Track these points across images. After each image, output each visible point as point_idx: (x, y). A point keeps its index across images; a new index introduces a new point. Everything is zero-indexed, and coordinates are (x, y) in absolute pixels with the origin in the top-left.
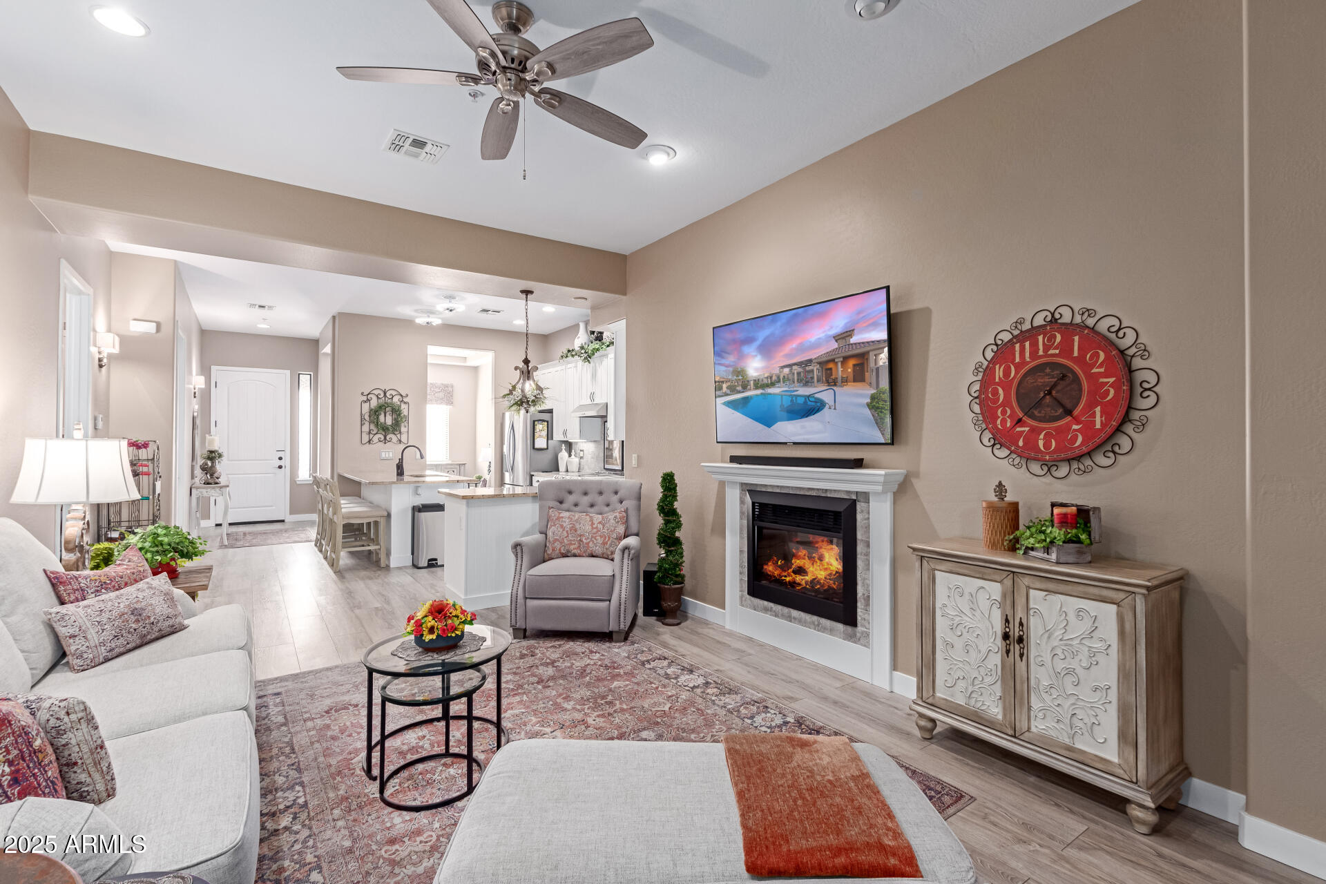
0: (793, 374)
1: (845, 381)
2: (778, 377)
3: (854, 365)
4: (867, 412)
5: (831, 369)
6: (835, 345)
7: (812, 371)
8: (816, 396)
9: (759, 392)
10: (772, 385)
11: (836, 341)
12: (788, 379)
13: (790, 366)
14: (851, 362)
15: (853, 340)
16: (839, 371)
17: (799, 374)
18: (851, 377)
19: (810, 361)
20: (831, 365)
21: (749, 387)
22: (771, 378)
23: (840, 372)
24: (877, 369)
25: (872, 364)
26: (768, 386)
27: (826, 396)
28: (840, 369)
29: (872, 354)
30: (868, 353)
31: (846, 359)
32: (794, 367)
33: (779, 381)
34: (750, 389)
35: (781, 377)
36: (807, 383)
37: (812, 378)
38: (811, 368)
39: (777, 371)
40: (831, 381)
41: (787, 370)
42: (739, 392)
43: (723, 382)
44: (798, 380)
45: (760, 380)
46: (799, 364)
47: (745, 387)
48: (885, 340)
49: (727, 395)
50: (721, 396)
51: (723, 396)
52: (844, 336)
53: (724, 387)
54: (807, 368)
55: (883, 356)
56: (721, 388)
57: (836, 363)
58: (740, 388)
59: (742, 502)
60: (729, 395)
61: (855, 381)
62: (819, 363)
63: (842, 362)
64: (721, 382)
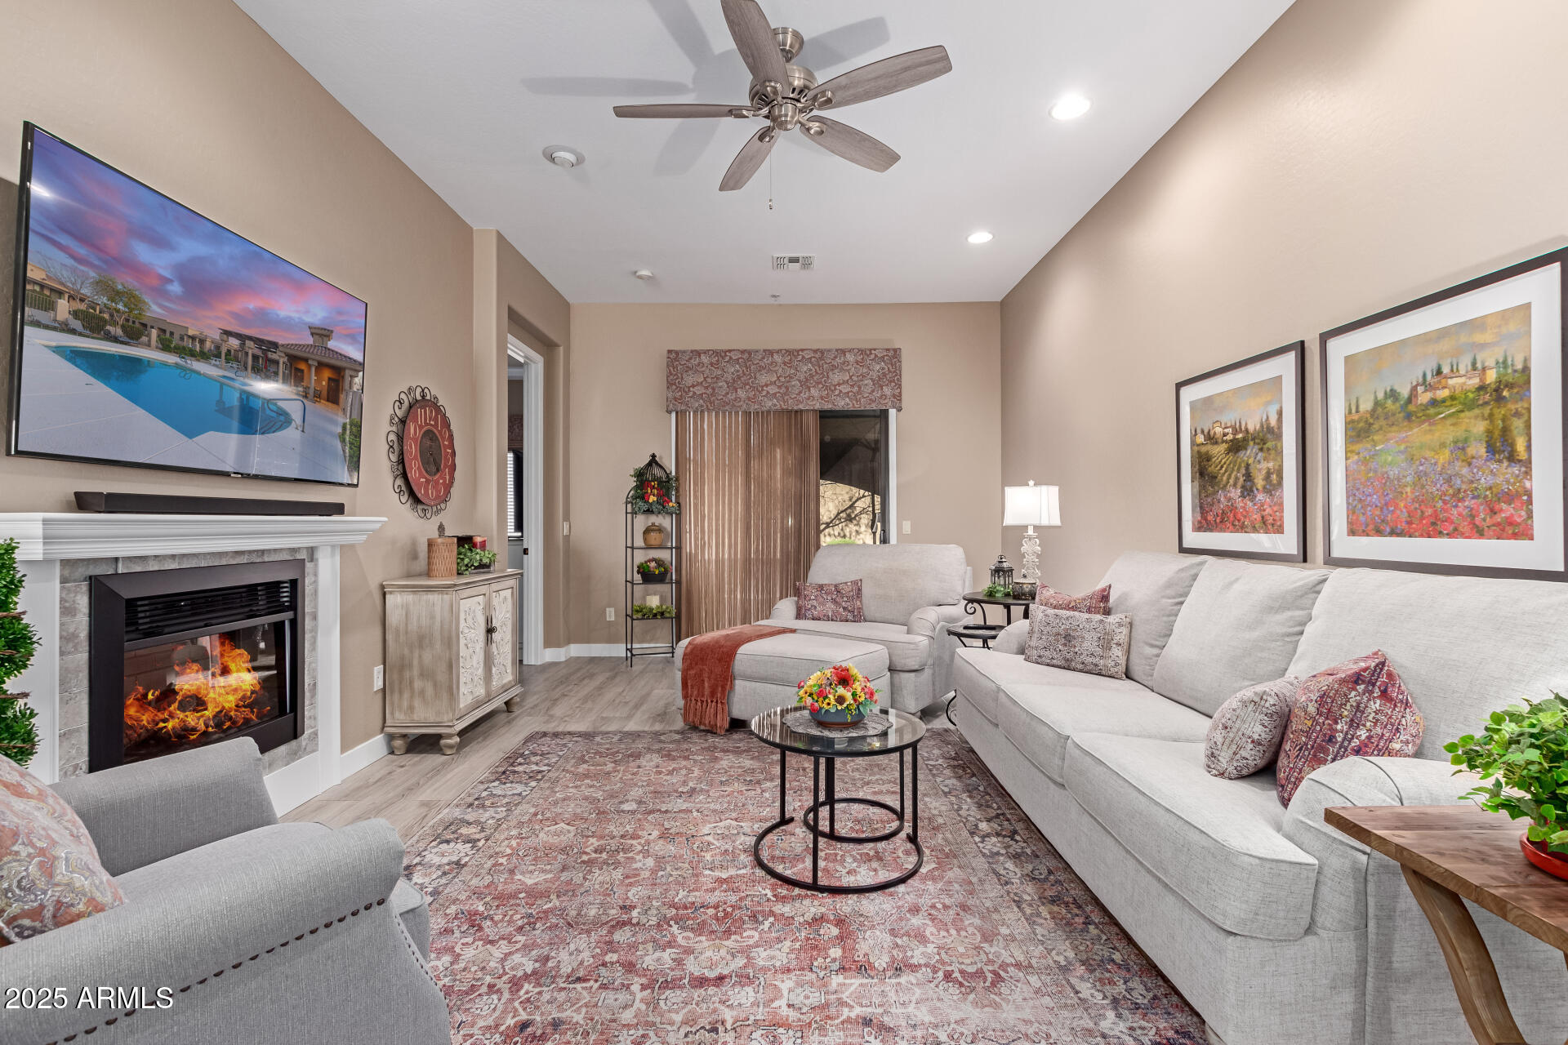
0: (247, 354)
1: (318, 395)
2: (218, 348)
3: (329, 379)
4: (338, 444)
5: (302, 371)
6: (310, 341)
7: (277, 363)
8: (280, 404)
9: (171, 359)
10: (204, 356)
11: (312, 334)
12: (237, 360)
13: (242, 338)
14: (327, 374)
15: (331, 344)
16: (312, 379)
17: (255, 356)
18: (325, 393)
19: (275, 345)
20: (302, 366)
21: (144, 339)
22: (202, 342)
23: (313, 381)
24: (352, 394)
25: (347, 386)
26: (192, 354)
27: (294, 408)
28: (314, 378)
29: (348, 373)
30: (344, 369)
31: (321, 365)
32: (249, 343)
33: (218, 356)
34: (148, 345)
35: (224, 351)
36: (268, 378)
37: (276, 371)
38: (275, 356)
39: (216, 336)
41: (234, 343)
42: (115, 340)
43: (60, 293)
44: (253, 368)
45: (176, 337)
46: (259, 342)
47: (134, 332)
48: (360, 364)
49: (73, 332)
50: (47, 327)
51: (54, 329)
52: (322, 333)
53: (63, 307)
54: (270, 355)
55: (358, 380)
56: (50, 306)
57: (310, 366)
58: (119, 332)
59: (67, 610)
60: (80, 334)
61: (328, 400)
62: (287, 355)
63: (317, 368)
64: (52, 290)
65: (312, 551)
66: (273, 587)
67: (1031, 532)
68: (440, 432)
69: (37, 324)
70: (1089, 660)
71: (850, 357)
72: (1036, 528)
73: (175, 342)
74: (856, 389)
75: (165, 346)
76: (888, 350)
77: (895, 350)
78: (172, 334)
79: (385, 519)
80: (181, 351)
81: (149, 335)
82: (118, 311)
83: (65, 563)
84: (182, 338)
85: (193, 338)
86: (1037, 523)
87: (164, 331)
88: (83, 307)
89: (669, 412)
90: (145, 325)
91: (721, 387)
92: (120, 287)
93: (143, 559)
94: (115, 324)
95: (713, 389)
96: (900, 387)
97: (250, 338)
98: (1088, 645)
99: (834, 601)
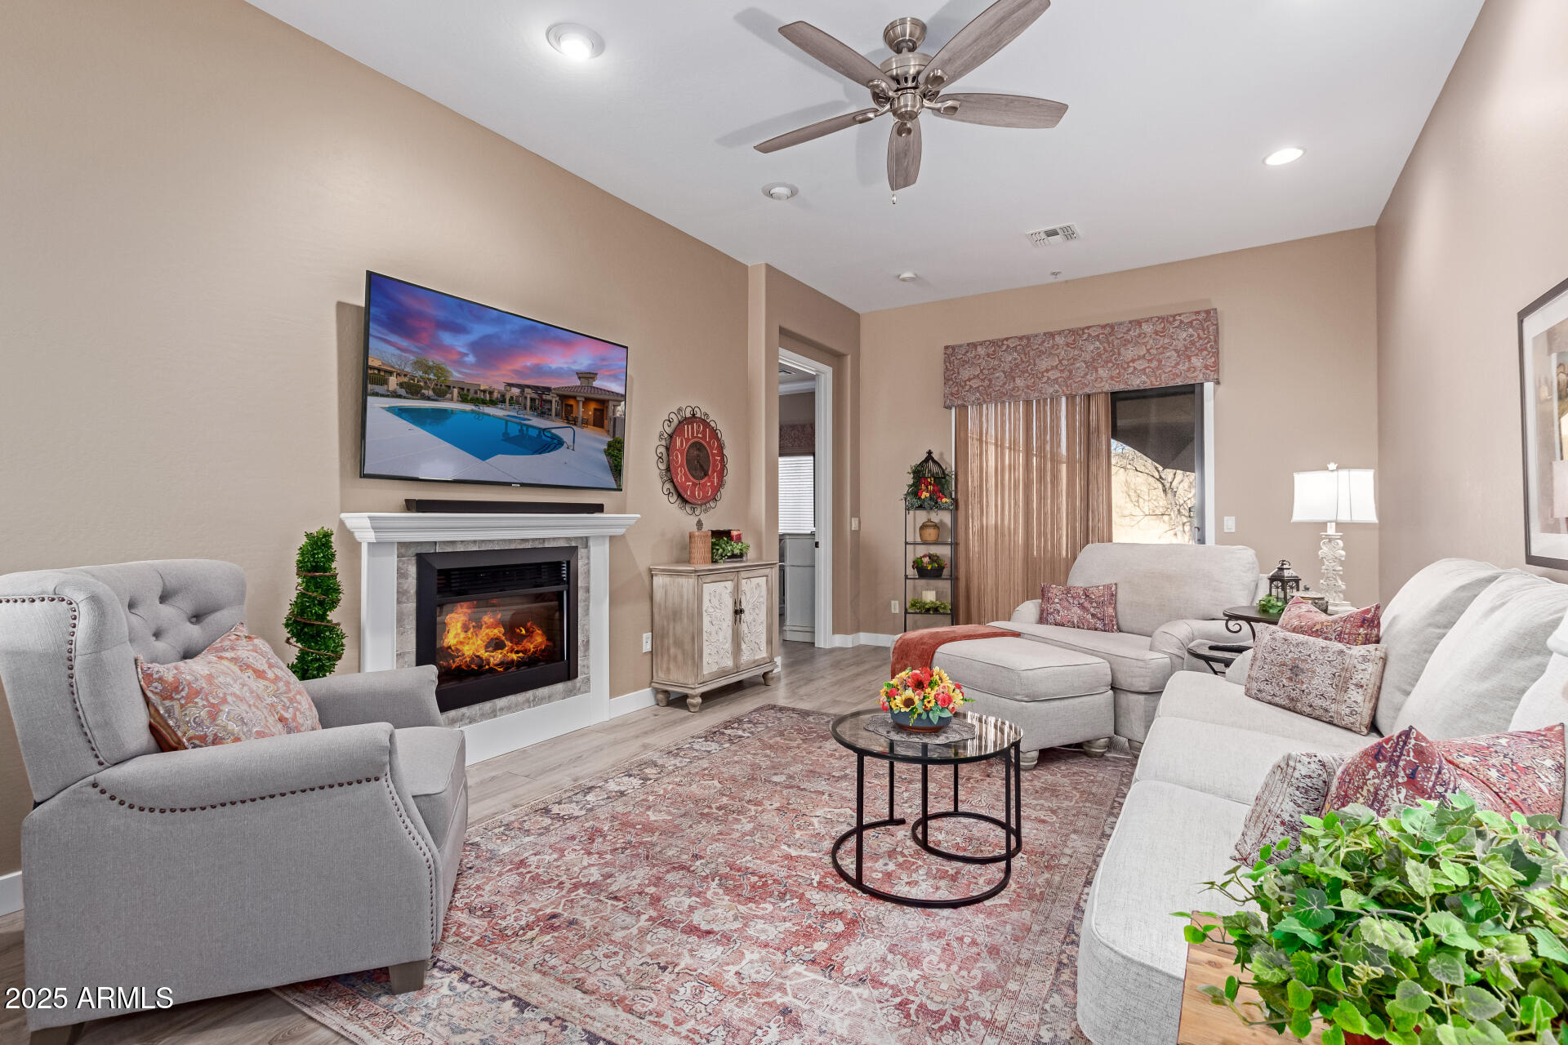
0: (526, 398)
1: (585, 423)
2: (503, 396)
3: (595, 409)
4: (604, 458)
5: (572, 406)
6: (578, 383)
7: (551, 402)
8: (553, 431)
9: (468, 407)
10: (493, 403)
11: (579, 378)
12: (518, 403)
13: (522, 387)
14: (593, 406)
15: (596, 384)
16: (580, 411)
17: (532, 400)
18: (591, 420)
19: (549, 389)
20: (572, 402)
21: (449, 396)
22: (491, 393)
23: (581, 414)
24: (615, 419)
25: (610, 414)
26: (484, 402)
27: (565, 434)
28: (581, 410)
29: (611, 404)
30: (608, 401)
31: (587, 400)
32: (527, 390)
33: (503, 401)
34: (452, 400)
35: (508, 398)
36: (543, 414)
37: (550, 410)
38: (548, 398)
39: (502, 388)
40: (570, 419)
41: (516, 391)
42: (429, 399)
43: (391, 373)
44: (531, 408)
45: (472, 391)
46: (535, 388)
47: (441, 393)
48: (622, 395)
49: (400, 396)
50: (382, 396)
51: (387, 396)
52: (587, 376)
53: (393, 382)
54: (544, 397)
55: (620, 408)
56: (385, 382)
57: (578, 402)
58: (431, 393)
59: (402, 575)
60: (405, 398)
61: (594, 425)
62: (558, 395)
63: (584, 403)
64: (386, 371)
65: (585, 541)
66: (557, 566)
67: (1331, 530)
68: (709, 443)
69: (376, 394)
70: (1318, 702)
71: (1147, 328)
72: (1340, 526)
73: (471, 395)
74: (1155, 364)
75: (464, 399)
76: (1198, 313)
77: (1208, 312)
78: (468, 390)
79: (638, 516)
80: (476, 401)
81: (452, 393)
82: (430, 379)
83: (401, 544)
84: (476, 393)
85: (484, 391)
86: (1344, 517)
87: (463, 389)
88: (406, 380)
89: (949, 408)
90: (449, 387)
91: (998, 378)
92: (431, 363)
93: (453, 543)
94: (428, 388)
95: (990, 380)
96: (1217, 354)
97: (528, 387)
98: (1319, 682)
99: (1081, 606)
